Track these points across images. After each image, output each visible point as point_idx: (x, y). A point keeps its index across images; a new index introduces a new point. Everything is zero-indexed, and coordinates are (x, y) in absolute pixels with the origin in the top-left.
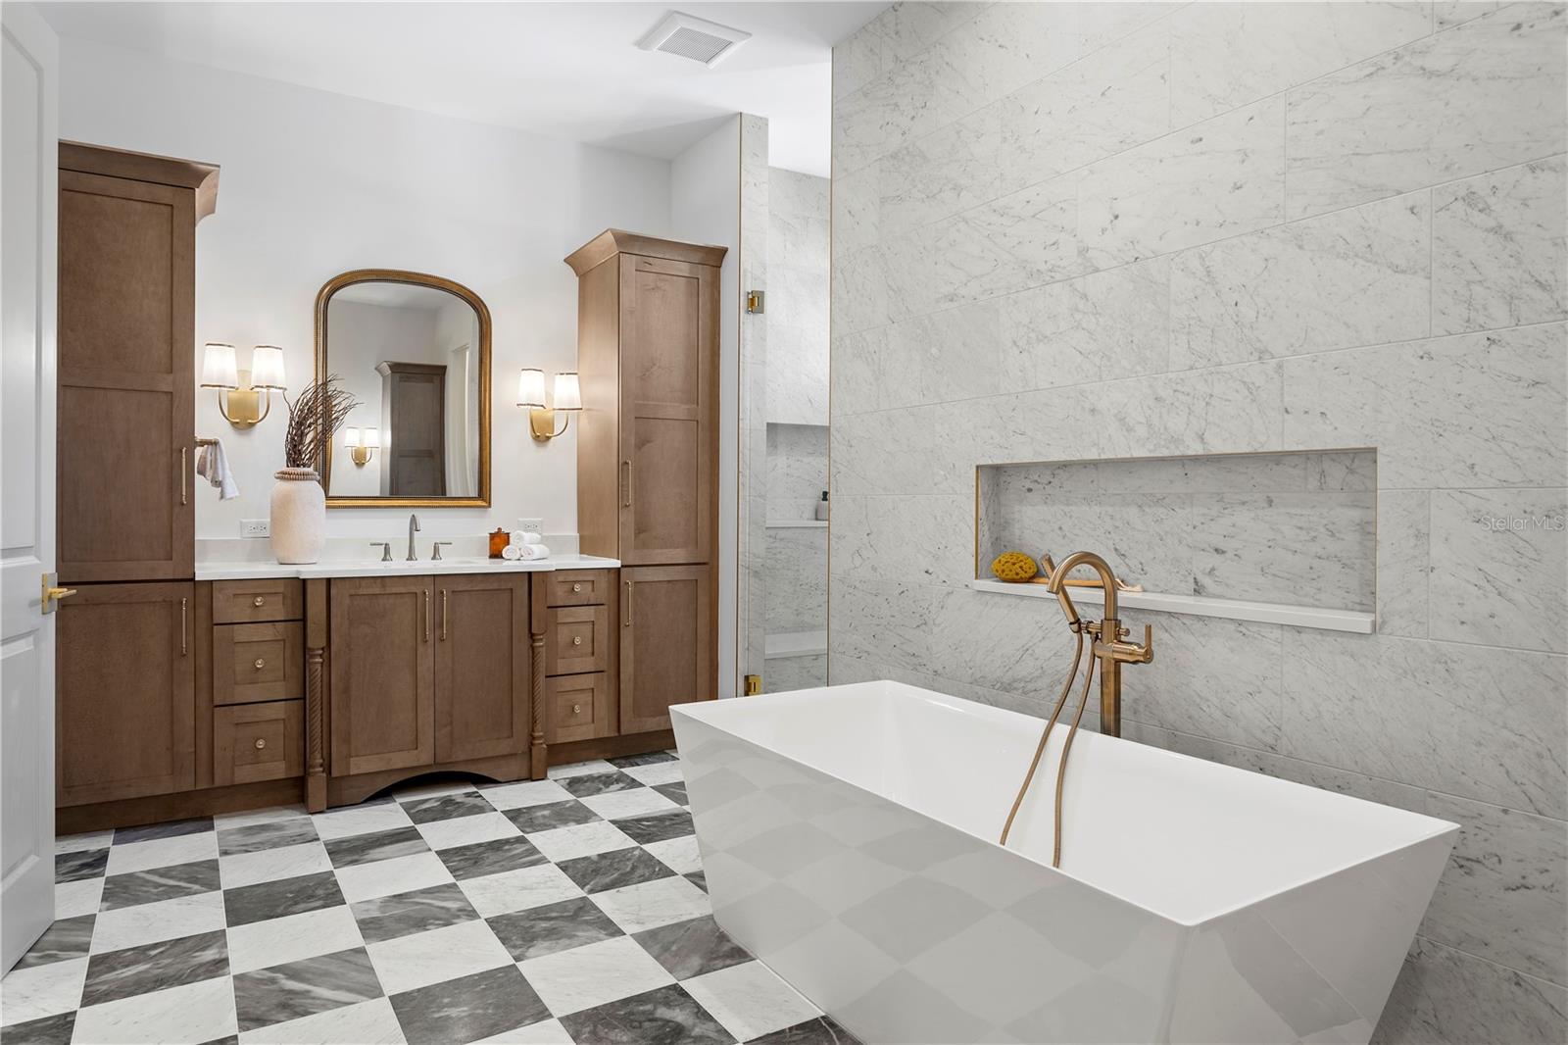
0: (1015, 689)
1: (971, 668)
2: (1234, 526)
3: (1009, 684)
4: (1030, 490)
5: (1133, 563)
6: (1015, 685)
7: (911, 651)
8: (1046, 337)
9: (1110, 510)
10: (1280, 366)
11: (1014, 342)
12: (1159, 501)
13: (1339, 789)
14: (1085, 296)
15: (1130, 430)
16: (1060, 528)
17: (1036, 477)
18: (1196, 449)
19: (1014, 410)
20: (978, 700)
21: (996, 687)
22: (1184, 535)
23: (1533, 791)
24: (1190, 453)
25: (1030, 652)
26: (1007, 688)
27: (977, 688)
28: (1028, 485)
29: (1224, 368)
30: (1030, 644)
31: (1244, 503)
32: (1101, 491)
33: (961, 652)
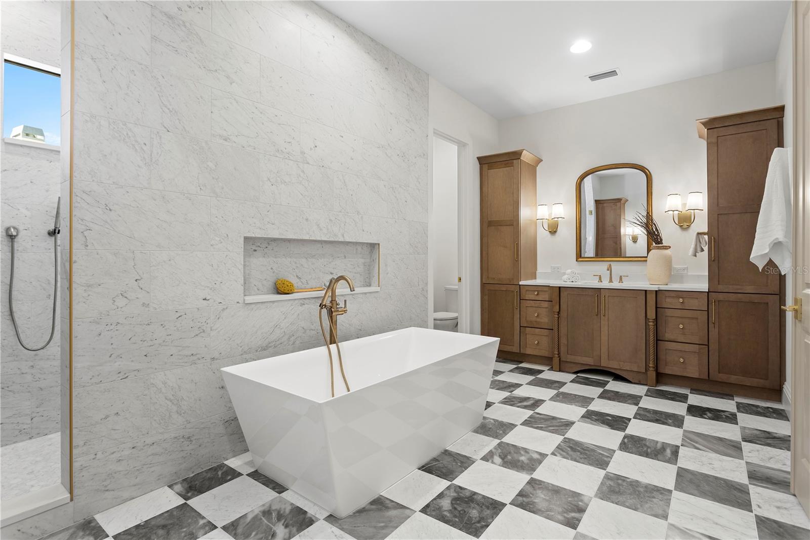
0: (270, 347)
1: (241, 347)
2: (336, 265)
3: (266, 346)
4: (255, 250)
5: (304, 281)
6: (270, 345)
7: (190, 353)
8: (285, 182)
9: (295, 260)
10: (362, 217)
11: (269, 179)
12: (313, 257)
13: (374, 334)
14: (303, 172)
15: (321, 230)
16: (272, 268)
17: (259, 244)
18: (341, 239)
19: (268, 211)
20: (247, 361)
21: (258, 351)
22: (321, 268)
23: (401, 319)
24: (340, 240)
25: (278, 326)
26: (264, 349)
27: (245, 356)
28: (254, 248)
29: (349, 214)
30: (278, 323)
31: (338, 257)
32: (291, 252)
33: (234, 340)
